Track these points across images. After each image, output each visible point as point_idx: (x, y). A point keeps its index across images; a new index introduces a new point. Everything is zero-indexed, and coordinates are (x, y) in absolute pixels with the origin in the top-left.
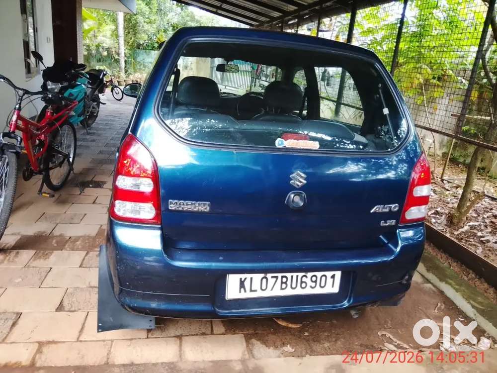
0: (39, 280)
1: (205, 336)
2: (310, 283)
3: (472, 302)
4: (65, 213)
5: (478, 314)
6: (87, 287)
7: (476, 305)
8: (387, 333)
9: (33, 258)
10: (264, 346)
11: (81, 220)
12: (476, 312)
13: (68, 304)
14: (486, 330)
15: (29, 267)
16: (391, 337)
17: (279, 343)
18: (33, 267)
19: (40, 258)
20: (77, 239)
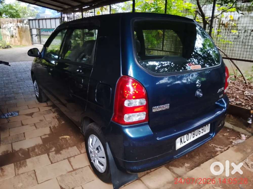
0: (34, 179)
1: (149, 174)
2: (202, 131)
3: (230, 122)
4: (9, 135)
5: (234, 126)
6: (67, 173)
7: (232, 123)
8: (213, 145)
9: (16, 169)
10: (176, 168)
11: (24, 136)
12: (233, 126)
13: (65, 186)
14: (240, 132)
15: (18, 174)
16: (215, 145)
17: (181, 164)
18: (22, 174)
19: (20, 167)
20: (33, 149)
